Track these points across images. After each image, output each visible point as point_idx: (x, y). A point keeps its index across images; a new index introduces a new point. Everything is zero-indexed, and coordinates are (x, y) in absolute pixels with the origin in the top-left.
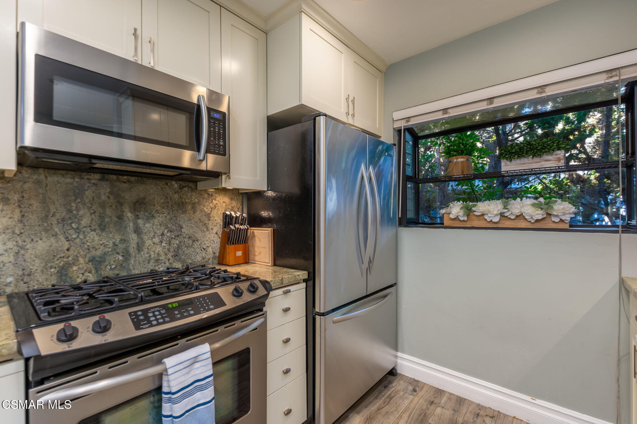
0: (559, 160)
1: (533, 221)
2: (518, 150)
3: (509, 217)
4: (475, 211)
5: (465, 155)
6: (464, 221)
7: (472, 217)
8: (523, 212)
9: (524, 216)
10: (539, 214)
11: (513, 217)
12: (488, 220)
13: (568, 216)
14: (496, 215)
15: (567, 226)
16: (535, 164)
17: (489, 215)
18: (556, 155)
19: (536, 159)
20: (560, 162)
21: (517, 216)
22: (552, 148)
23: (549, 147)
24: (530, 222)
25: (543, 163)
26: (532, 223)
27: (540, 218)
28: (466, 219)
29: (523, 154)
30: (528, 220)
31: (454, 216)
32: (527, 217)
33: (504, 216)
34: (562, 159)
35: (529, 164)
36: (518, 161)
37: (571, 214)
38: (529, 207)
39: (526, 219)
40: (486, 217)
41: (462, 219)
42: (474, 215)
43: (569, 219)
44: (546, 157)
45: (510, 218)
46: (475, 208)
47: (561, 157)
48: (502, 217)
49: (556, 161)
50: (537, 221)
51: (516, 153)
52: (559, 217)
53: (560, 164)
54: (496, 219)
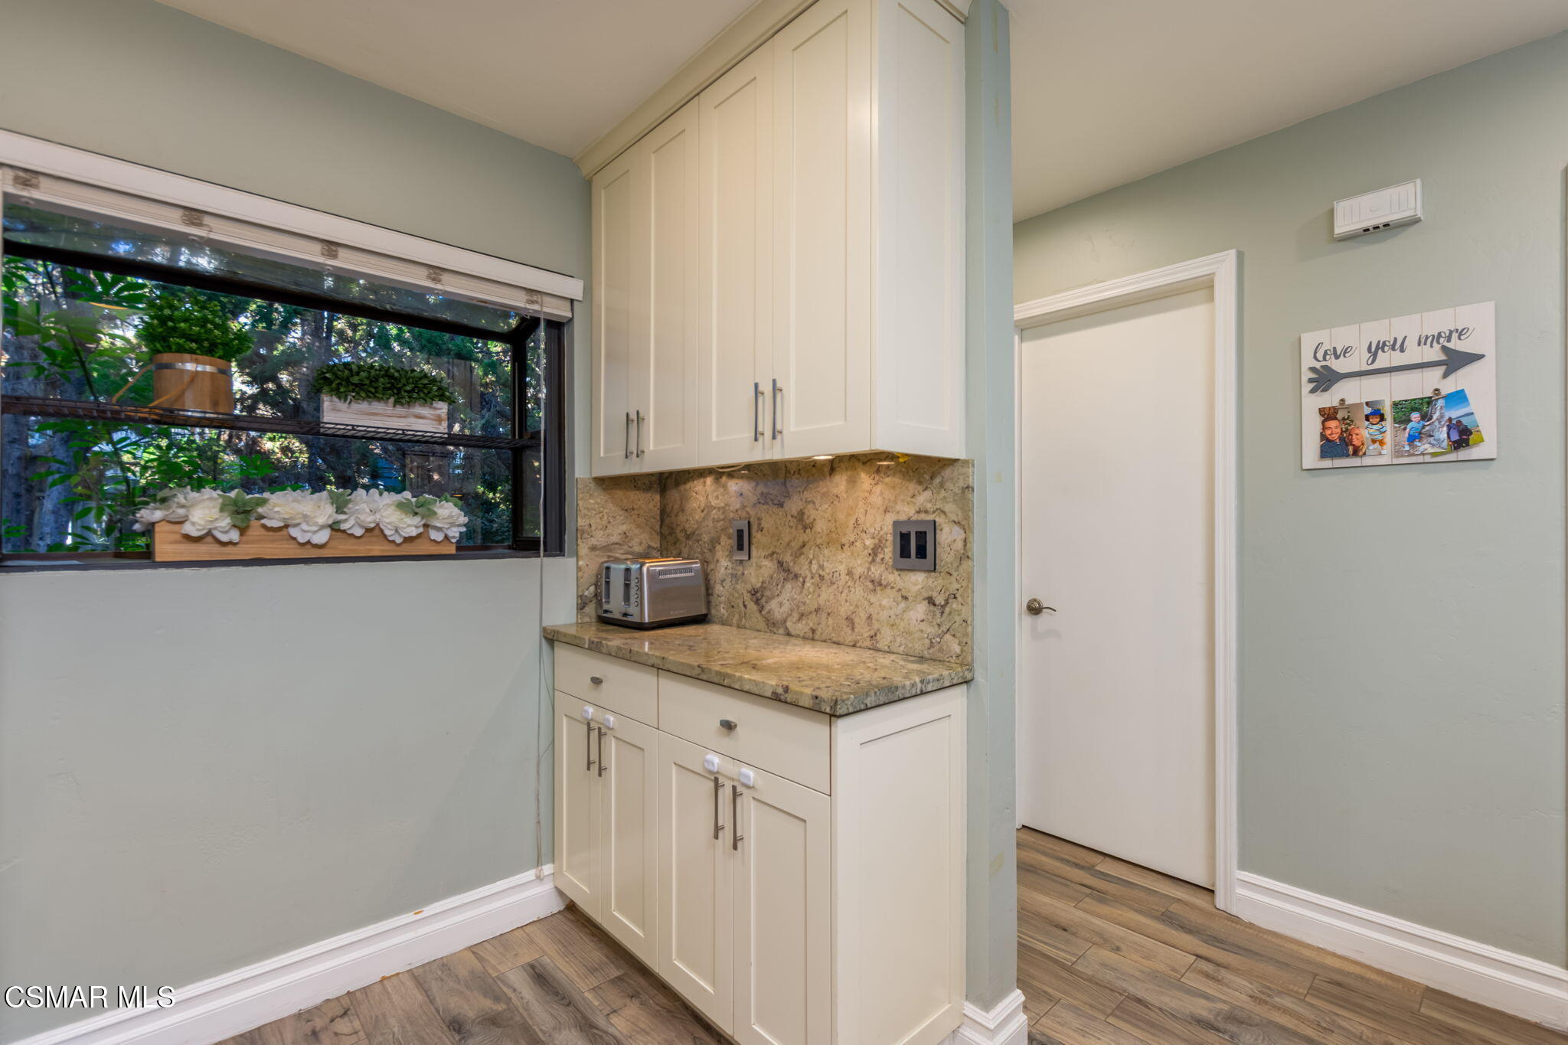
0: (439, 419)
1: (399, 540)
2: (367, 382)
3: (349, 532)
4: (263, 517)
5: (219, 358)
6: (230, 543)
7: (255, 531)
8: (378, 520)
9: (382, 531)
10: (411, 526)
11: (358, 532)
12: (301, 540)
13: (455, 529)
14: (322, 527)
15: (452, 550)
16: (396, 419)
17: (304, 527)
18: (436, 409)
19: (400, 410)
20: (440, 424)
21: (368, 530)
22: (431, 395)
23: (426, 391)
24: (393, 542)
25: (412, 420)
26: (399, 545)
27: (414, 534)
28: (234, 535)
29: (376, 392)
30: (390, 539)
31: (199, 530)
32: (388, 532)
33: (339, 530)
34: (444, 420)
35: (385, 416)
36: (364, 406)
37: (459, 526)
38: (391, 510)
39: (385, 536)
40: (293, 532)
41: (224, 538)
42: (264, 526)
43: (457, 535)
44: (419, 409)
45: (352, 535)
46: (265, 508)
47: (443, 415)
48: (334, 533)
49: (434, 420)
50: (408, 540)
51: (360, 386)
52: (443, 531)
53: (442, 428)
54: (322, 537)
